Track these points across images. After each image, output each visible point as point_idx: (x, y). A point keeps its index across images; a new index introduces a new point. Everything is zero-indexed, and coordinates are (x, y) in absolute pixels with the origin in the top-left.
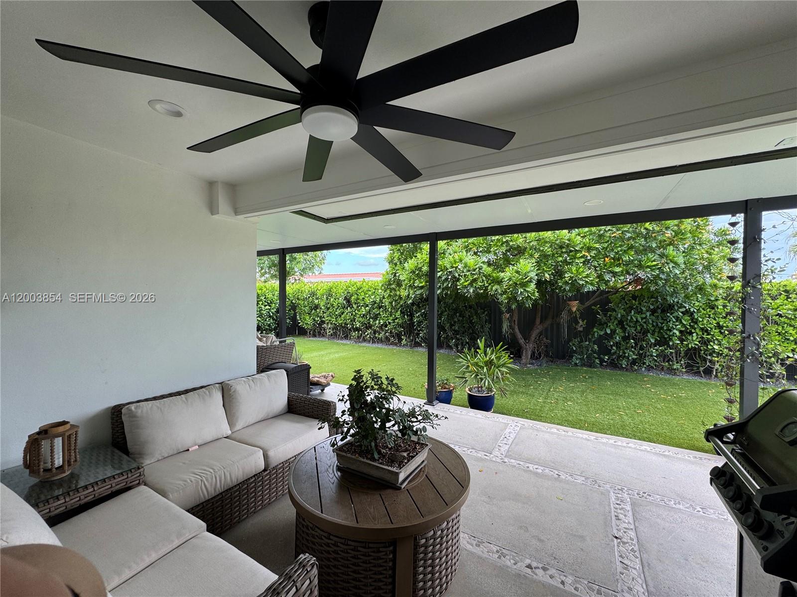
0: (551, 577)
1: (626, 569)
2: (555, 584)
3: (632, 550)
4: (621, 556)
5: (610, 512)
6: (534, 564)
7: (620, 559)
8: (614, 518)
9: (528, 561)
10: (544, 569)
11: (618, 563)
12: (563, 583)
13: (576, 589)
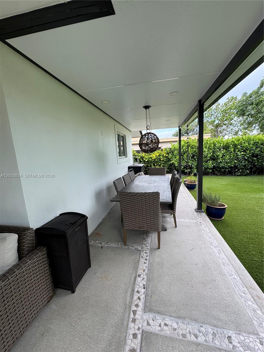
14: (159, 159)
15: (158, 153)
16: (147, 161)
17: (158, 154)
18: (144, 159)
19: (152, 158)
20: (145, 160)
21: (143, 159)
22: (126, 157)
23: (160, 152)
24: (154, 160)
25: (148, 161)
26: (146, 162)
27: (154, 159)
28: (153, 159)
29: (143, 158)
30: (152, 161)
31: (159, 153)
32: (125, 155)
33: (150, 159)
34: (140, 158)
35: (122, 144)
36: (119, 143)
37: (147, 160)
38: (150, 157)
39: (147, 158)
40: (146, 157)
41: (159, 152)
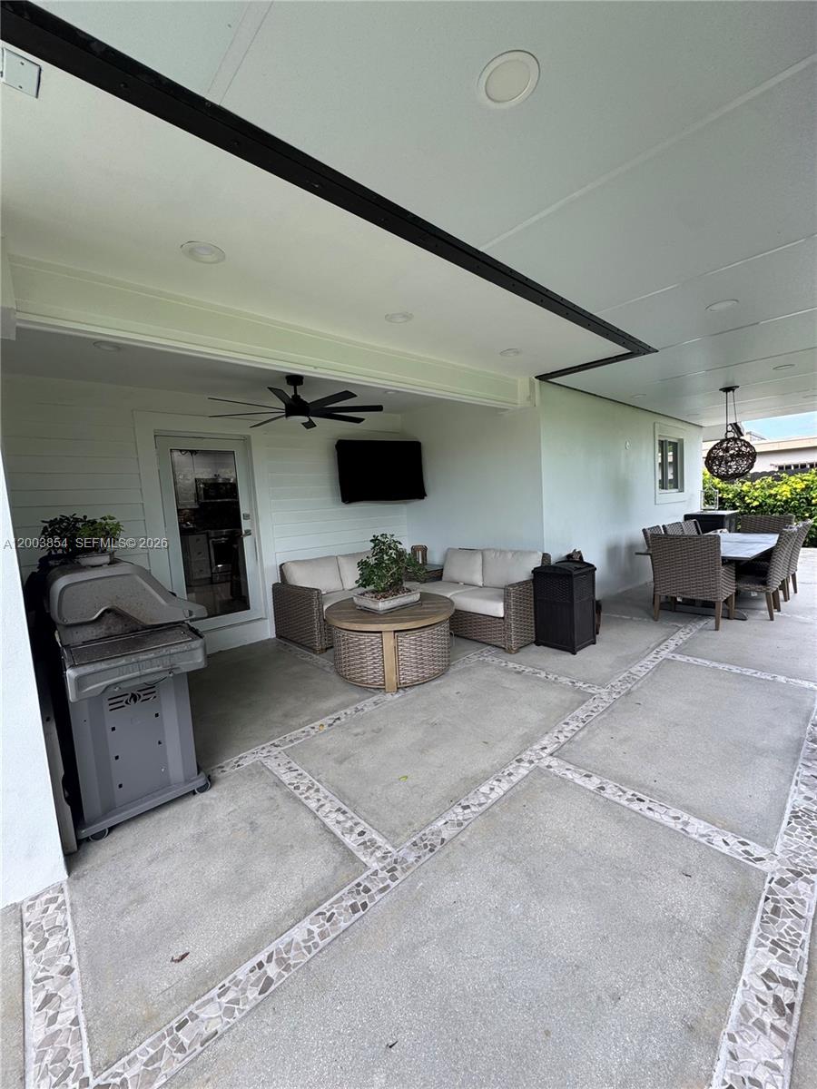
0: (322, 725)
1: (290, 768)
2: (316, 723)
3: (297, 788)
4: (301, 775)
5: (354, 811)
6: (338, 722)
7: (299, 772)
8: (344, 808)
9: (343, 720)
10: (330, 725)
11: (298, 768)
12: (313, 728)
13: (304, 732)
14: (807, 499)
15: (803, 481)
16: (757, 506)
17: (801, 486)
18: (746, 498)
19: (779, 497)
20: (749, 501)
21: (742, 499)
22: (683, 491)
23: (810, 478)
24: (786, 502)
25: (760, 505)
26: (753, 508)
27: (784, 498)
28: (781, 501)
29: (745, 496)
30: (775, 506)
31: (805, 483)
32: (677, 488)
33: (770, 501)
34: (734, 497)
35: (670, 459)
36: (664, 457)
37: (756, 503)
38: (770, 496)
39: (757, 497)
40: (756, 494)
41: (807, 478)
